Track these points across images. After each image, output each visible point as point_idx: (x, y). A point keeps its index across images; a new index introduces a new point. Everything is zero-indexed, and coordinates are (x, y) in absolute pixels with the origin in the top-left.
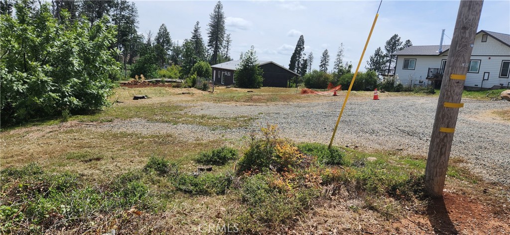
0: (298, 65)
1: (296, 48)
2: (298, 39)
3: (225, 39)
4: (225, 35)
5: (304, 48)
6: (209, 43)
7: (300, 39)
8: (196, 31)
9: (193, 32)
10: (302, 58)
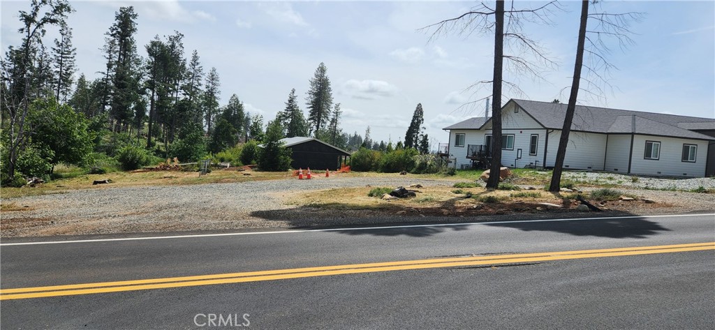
0: (416, 142)
1: (413, 120)
2: (415, 109)
3: (333, 110)
4: (333, 106)
5: (423, 120)
6: (311, 115)
7: (418, 108)
8: (291, 101)
9: (288, 102)
10: (421, 133)
